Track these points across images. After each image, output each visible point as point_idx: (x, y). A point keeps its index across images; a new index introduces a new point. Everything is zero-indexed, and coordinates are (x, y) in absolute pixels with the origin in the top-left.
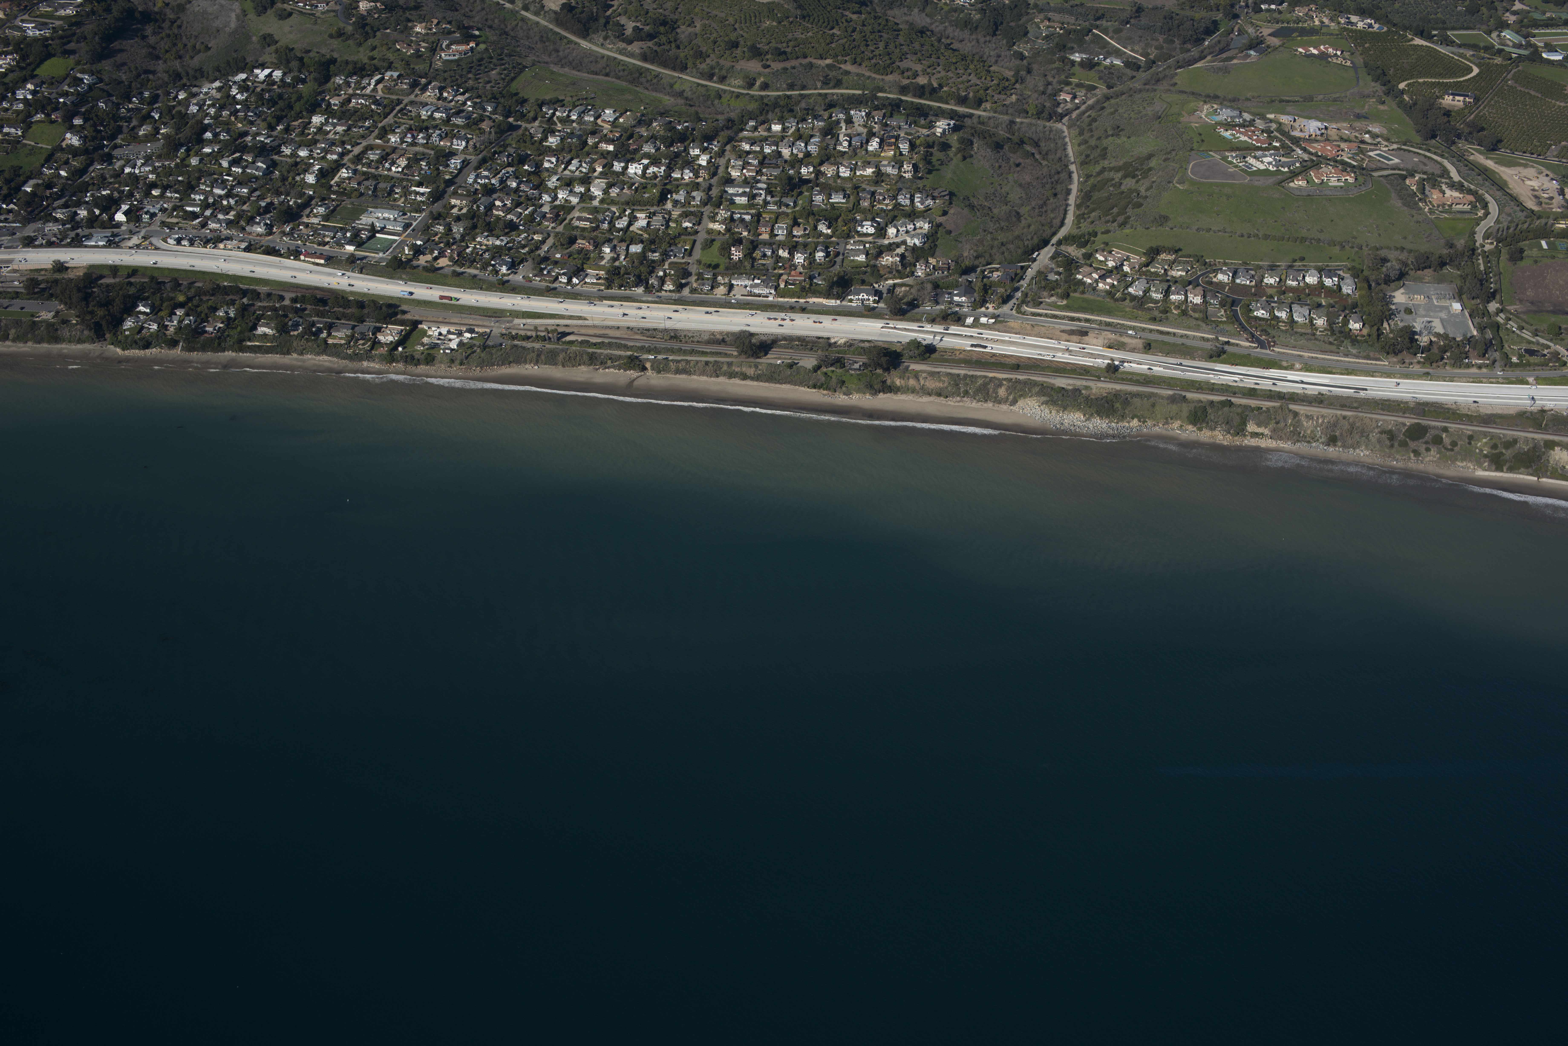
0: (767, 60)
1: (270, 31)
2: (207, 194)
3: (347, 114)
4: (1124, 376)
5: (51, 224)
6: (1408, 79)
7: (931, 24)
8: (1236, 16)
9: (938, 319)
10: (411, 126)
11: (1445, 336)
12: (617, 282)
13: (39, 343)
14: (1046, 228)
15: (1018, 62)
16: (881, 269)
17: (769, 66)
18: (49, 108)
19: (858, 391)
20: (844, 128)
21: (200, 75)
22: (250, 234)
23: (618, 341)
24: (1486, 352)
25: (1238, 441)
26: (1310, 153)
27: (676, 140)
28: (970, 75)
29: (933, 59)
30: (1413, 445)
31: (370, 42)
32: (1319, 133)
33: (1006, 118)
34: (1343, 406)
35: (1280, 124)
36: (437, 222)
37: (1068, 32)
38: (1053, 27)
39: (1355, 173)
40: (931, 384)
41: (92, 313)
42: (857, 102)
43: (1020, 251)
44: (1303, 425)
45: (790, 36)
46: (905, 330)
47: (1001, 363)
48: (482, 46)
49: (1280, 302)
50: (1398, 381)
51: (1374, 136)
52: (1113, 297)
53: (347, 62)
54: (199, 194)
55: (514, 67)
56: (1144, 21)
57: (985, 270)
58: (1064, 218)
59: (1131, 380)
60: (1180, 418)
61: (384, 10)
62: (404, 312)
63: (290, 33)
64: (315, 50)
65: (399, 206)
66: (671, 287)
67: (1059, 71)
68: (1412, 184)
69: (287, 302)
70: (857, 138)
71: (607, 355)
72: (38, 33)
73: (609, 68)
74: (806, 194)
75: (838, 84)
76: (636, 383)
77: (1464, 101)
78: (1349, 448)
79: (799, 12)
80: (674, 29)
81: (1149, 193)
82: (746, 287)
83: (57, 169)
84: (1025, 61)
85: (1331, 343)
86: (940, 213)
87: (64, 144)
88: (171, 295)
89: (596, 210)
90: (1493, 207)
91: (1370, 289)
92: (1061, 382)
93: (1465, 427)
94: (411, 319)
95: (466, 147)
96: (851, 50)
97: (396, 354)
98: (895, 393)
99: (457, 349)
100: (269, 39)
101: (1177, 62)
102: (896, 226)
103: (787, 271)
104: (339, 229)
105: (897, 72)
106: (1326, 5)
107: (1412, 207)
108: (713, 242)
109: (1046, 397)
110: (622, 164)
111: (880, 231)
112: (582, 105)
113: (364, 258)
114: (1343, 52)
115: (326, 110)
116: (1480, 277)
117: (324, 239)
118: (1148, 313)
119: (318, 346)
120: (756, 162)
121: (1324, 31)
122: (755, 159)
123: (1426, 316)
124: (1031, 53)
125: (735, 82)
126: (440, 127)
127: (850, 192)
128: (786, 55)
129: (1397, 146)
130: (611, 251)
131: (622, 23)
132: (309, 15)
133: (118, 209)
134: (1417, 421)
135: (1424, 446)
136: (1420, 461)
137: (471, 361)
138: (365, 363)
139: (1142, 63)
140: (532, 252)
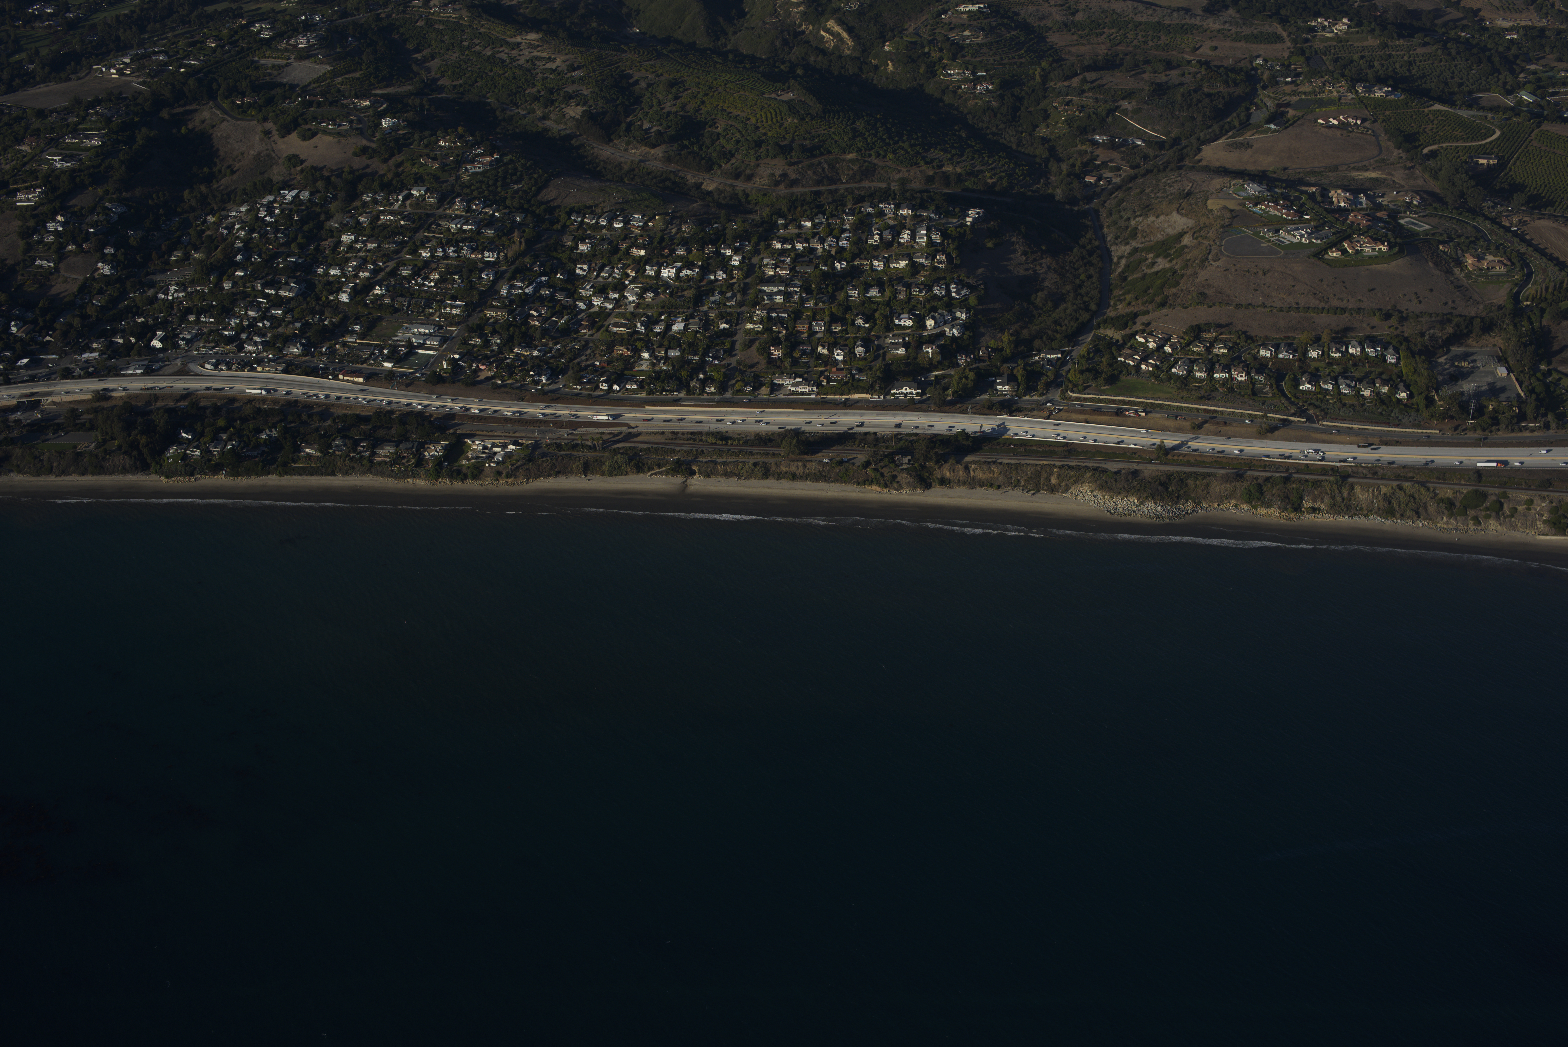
1: (295, 151)
2: (242, 318)
3: (377, 231)
4: (1176, 458)
6: (1431, 145)
9: (983, 410)
10: (441, 240)
12: (659, 386)
14: (1083, 311)
16: (922, 361)
17: (794, 163)
18: (80, 238)
19: (909, 486)
20: (874, 221)
21: (229, 198)
22: (287, 355)
23: (664, 446)
24: (1537, 414)
25: (1295, 518)
27: (708, 242)
30: (1472, 512)
31: (395, 158)
36: (473, 334)
37: (1088, 115)
38: (1071, 111)
39: (1388, 241)
40: (982, 475)
42: (885, 194)
43: (1059, 336)
44: (1359, 498)
45: (813, 133)
46: (952, 421)
47: (1048, 450)
48: (507, 157)
49: (1325, 375)
52: (1157, 378)
54: (234, 317)
55: (540, 176)
59: (1182, 461)
60: (1235, 497)
61: (407, 126)
62: (447, 427)
63: (316, 152)
65: (434, 320)
66: (714, 390)
67: (1081, 153)
69: (329, 422)
70: (888, 231)
71: (654, 461)
73: (634, 172)
74: (842, 289)
77: (1488, 164)
78: (1407, 520)
81: (1184, 272)
82: (788, 385)
83: (90, 299)
84: (1046, 146)
85: (1380, 414)
86: (977, 302)
87: (96, 274)
88: (213, 420)
89: (631, 315)
91: (1414, 357)
92: (1112, 467)
93: (1523, 492)
94: (454, 433)
95: (498, 258)
96: (874, 143)
97: (442, 469)
98: (946, 485)
99: (503, 462)
100: (294, 160)
101: (1199, 139)
102: (933, 318)
103: (828, 368)
104: (376, 346)
105: (922, 163)
106: (1343, 76)
107: (1449, 272)
108: (751, 342)
109: (1098, 482)
110: (655, 268)
111: (918, 323)
112: (610, 211)
113: (402, 375)
114: (1364, 120)
115: (356, 227)
116: (1524, 339)
117: (361, 357)
118: (1194, 393)
119: (362, 465)
120: (788, 260)
121: (1343, 101)
122: (788, 257)
123: (1472, 381)
124: (1052, 137)
125: (761, 181)
126: (471, 240)
127: (886, 286)
128: (810, 152)
129: (1427, 212)
130: (650, 356)
131: (644, 127)
132: (333, 134)
133: (154, 336)
134: (1475, 488)
135: (1483, 513)
136: (1479, 528)
137: (518, 474)
138: (410, 480)
139: (1164, 142)
140: (571, 360)
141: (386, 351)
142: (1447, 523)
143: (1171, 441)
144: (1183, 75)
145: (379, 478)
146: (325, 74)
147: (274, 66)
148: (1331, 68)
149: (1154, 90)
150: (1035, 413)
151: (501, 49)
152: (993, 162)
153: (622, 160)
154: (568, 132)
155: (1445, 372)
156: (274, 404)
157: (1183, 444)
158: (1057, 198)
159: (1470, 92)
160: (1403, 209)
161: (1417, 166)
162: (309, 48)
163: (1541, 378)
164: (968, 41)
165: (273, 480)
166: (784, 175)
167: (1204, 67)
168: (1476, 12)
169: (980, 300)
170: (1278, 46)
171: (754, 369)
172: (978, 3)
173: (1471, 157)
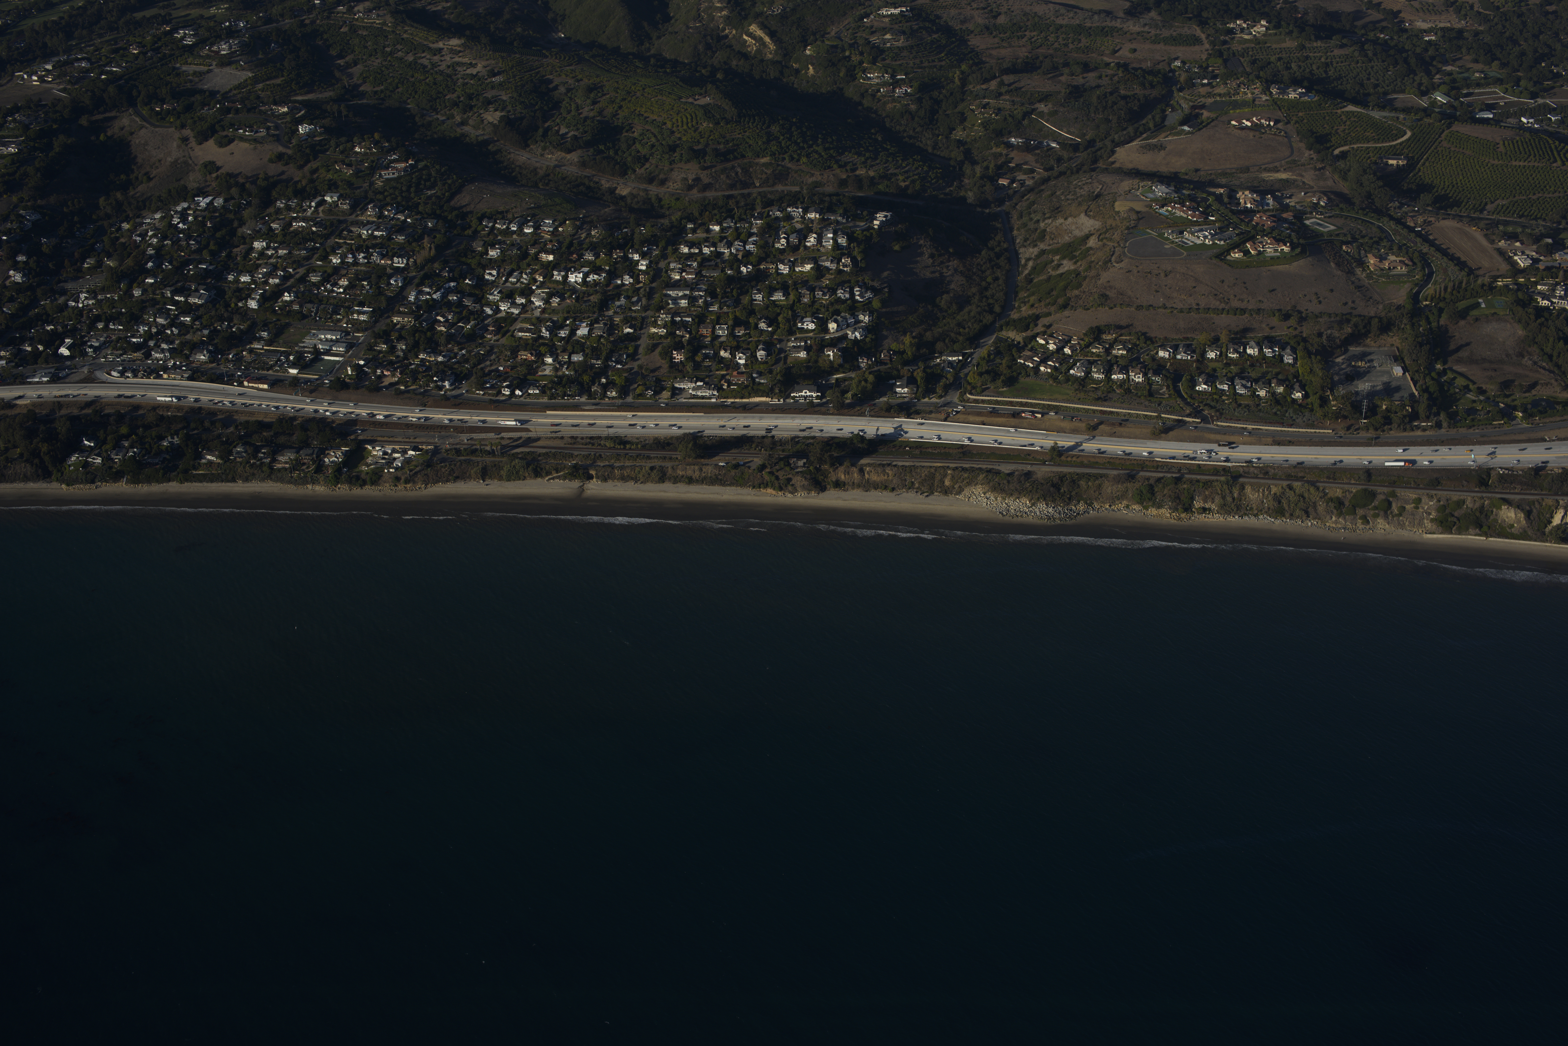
0: (705, 161)
1: (212, 158)
2: (151, 325)
3: (289, 237)
4: (1069, 459)
6: (1342, 146)
9: (882, 412)
10: (351, 246)
12: (560, 391)
16: (823, 365)
17: (707, 168)
19: (804, 489)
20: (782, 225)
21: (144, 205)
22: (193, 362)
23: (562, 451)
24: (1429, 413)
25: (1185, 519)
27: (615, 247)
29: (871, 152)
30: (1360, 511)
31: (311, 164)
34: (1289, 477)
36: (379, 340)
37: (1005, 118)
38: (988, 114)
40: (877, 477)
42: (794, 198)
43: (961, 339)
44: (1249, 498)
45: (728, 137)
47: (946, 453)
48: (421, 163)
49: (1222, 376)
52: (1056, 380)
54: (143, 325)
55: (454, 182)
59: (1075, 462)
60: (1126, 498)
61: (323, 132)
62: (350, 433)
63: (232, 159)
65: (342, 326)
66: (615, 394)
67: (996, 156)
68: (1349, 249)
69: (231, 429)
70: (795, 235)
71: (552, 465)
73: (549, 177)
74: (747, 293)
76: (578, 496)
77: (1397, 165)
78: (1297, 519)
81: (1087, 273)
82: (689, 389)
84: (962, 148)
85: (1274, 414)
86: (880, 305)
87: (7, 281)
88: (116, 427)
89: (537, 320)
91: (1310, 357)
92: (1006, 468)
93: (1412, 490)
94: (355, 439)
95: (407, 264)
96: (788, 147)
97: (341, 475)
98: (840, 488)
99: (402, 468)
100: (211, 167)
101: (1113, 141)
102: (836, 321)
103: (730, 371)
104: (282, 353)
105: (835, 166)
106: (1258, 77)
107: (1351, 272)
108: (654, 347)
109: (991, 484)
110: (563, 273)
111: (821, 326)
112: (521, 216)
113: (307, 381)
114: (1277, 122)
115: (268, 234)
116: (1420, 339)
117: (268, 364)
118: (1091, 394)
119: (263, 472)
120: (695, 264)
121: (1257, 103)
122: (695, 261)
123: (1368, 381)
124: (968, 140)
125: (674, 186)
126: (381, 246)
127: (790, 289)
128: (724, 156)
129: (1333, 213)
130: (554, 361)
131: (561, 133)
132: (250, 140)
133: (62, 343)
134: (1364, 487)
135: (1372, 512)
136: (1368, 527)
137: (416, 479)
138: (310, 487)
139: (1079, 144)
140: (475, 365)
141: (291, 358)
142: (1336, 522)
143: (1065, 442)
144: (1100, 77)
145: (279, 484)
146: (246, 80)
147: (195, 73)
148: (1248, 70)
149: (1070, 93)
150: (933, 415)
151: (423, 55)
152: (907, 165)
153: (538, 165)
154: (486, 137)
155: (1341, 372)
156: (178, 411)
157: (1078, 445)
158: (969, 201)
159: (1386, 94)
160: (1309, 210)
161: (1328, 168)
162: (231, 54)
163: (1436, 377)
164: (888, 45)
165: (173, 487)
166: (697, 180)
167: (1121, 69)
168: (1396, 14)
169: (884, 303)
170: (1197, 48)
171: (657, 373)
172: (900, 6)
173: (1381, 158)
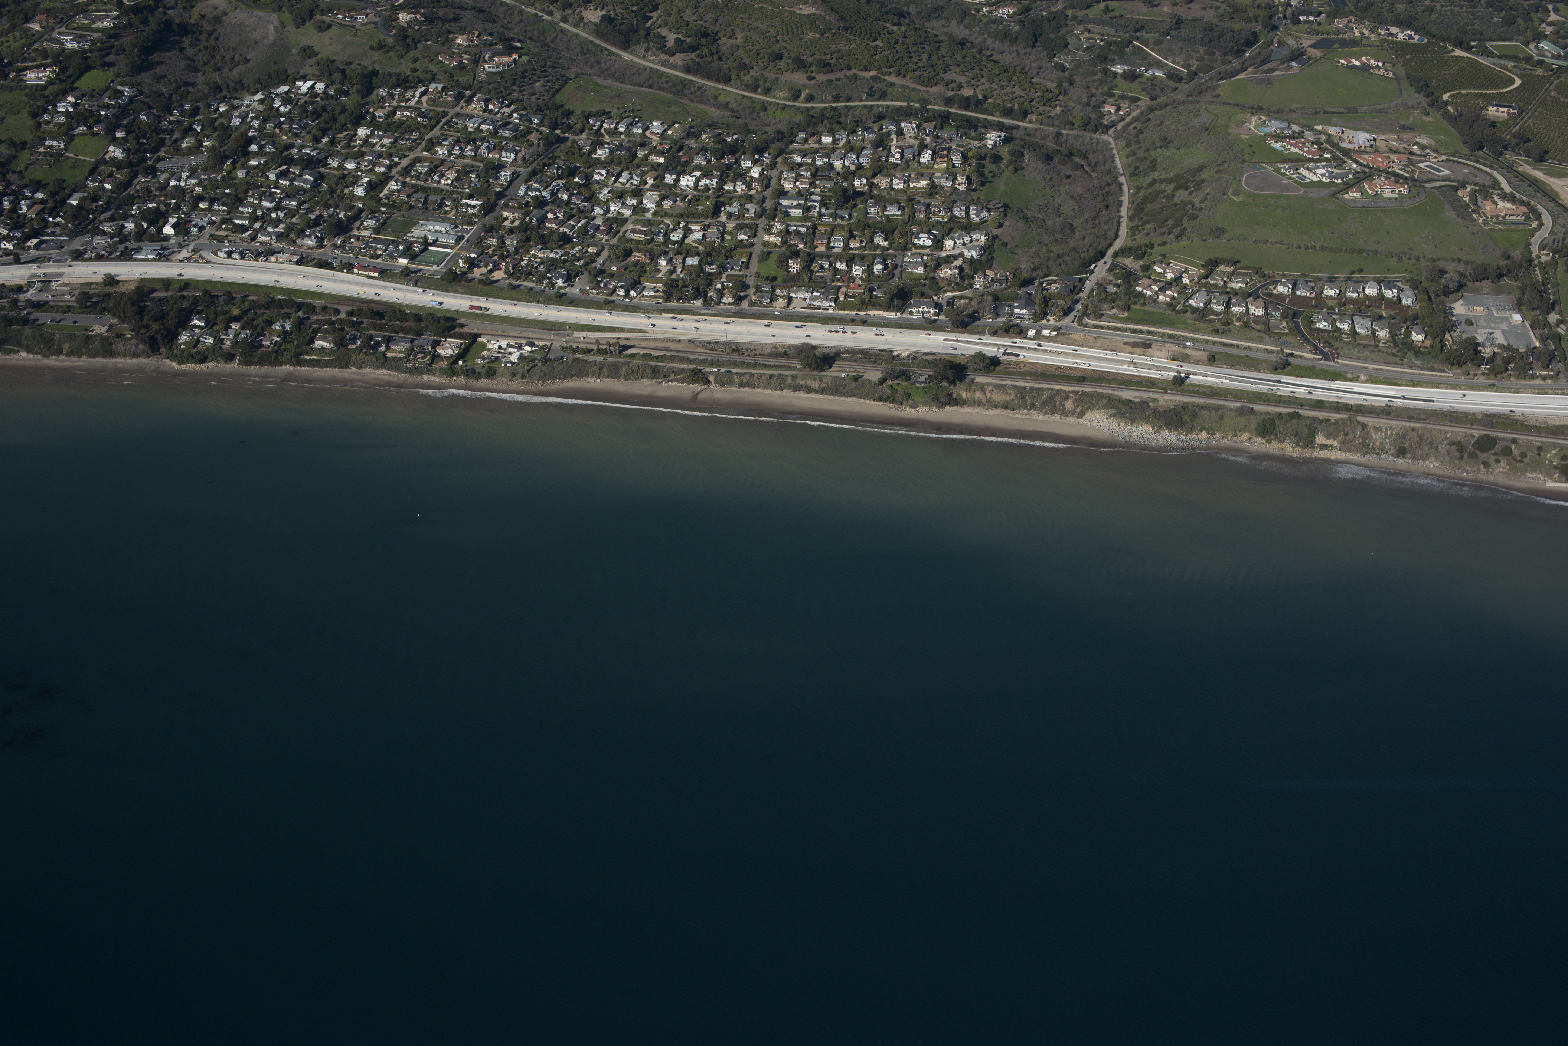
0: (812, 72)
1: (310, 43)
2: (255, 207)
3: (393, 126)
4: (1191, 389)
5: (99, 238)
6: (1451, 91)
7: (970, 36)
8: (1275, 28)
9: (1000, 332)
10: (458, 138)
11: (1508, 348)
12: (675, 294)
13: (94, 357)
14: (1101, 240)
15: (1060, 74)
16: (939, 281)
17: (814, 78)
18: (91, 121)
19: (925, 404)
20: (895, 140)
21: (240, 87)
22: (301, 247)
23: (680, 354)
24: (1550, 363)
25: (1307, 453)
26: (1362, 165)
27: (727, 152)
28: (1014, 86)
29: (976, 71)
30: (1482, 456)
31: (411, 54)
32: (1368, 144)
33: (1052, 130)
34: (1411, 418)
35: (1329, 135)
36: (490, 234)
37: (1109, 44)
38: (1093, 39)
39: (1408, 184)
40: (998, 397)
41: (147, 327)
42: (907, 114)
43: (1077, 264)
44: (1372, 437)
45: (833, 48)
46: (968, 342)
47: (1066, 376)
48: (525, 58)
49: (1341, 315)
50: (1464, 392)
51: (1423, 147)
52: (1174, 310)
53: (390, 75)
54: (247, 207)
55: (558, 79)
56: (1184, 32)
57: (1043, 283)
58: (1118, 230)
59: (1197, 392)
60: (1249, 431)
61: (424, 22)
62: (462, 326)
63: (331, 44)
64: (357, 62)
65: (450, 218)
66: (730, 300)
67: (1101, 82)
68: (1464, 195)
69: (343, 316)
70: (910, 150)
71: (670, 368)
72: (76, 45)
73: (652, 80)
74: (860, 206)
75: (883, 96)
76: (700, 396)
77: (1508, 113)
78: (1418, 460)
79: (841, 24)
80: (715, 41)
81: (1204, 205)
82: (805, 299)
83: (101, 182)
84: (1067, 73)
85: (1394, 355)
86: (996, 225)
87: (107, 157)
88: (226, 308)
89: (649, 223)
90: (1547, 218)
91: (1430, 301)
92: (1127, 395)
93: (1533, 438)
94: (470, 332)
95: (515, 159)
96: (894, 62)
97: (456, 367)
98: (961, 405)
99: (518, 363)
100: (309, 51)
101: (1217, 74)
102: (952, 239)
103: (846, 283)
104: (391, 242)
106: (1364, 17)
107: (1466, 218)
108: (769, 255)
109: (1113, 410)
110: (674, 177)
111: (937, 243)
112: (630, 117)
113: (417, 271)
114: (1385, 63)
115: (372, 122)
117: (376, 252)
118: (1211, 325)
119: (377, 360)
120: (808, 175)
121: (1365, 42)
122: (807, 172)
124: (1073, 65)
125: (780, 94)
126: (488, 140)
127: (905, 205)
128: (830, 67)
129: (1446, 157)
130: (668, 264)
131: (662, 35)
132: (348, 26)
133: (166, 222)
134: (1486, 432)
135: (1493, 457)
136: (1489, 471)
137: (534, 375)
138: (425, 377)
139: (1184, 74)
140: (588, 264)
141: (401, 247)
145: (393, 373)
148: (1352, 9)
149: (1173, 23)
160: (1421, 153)
163: (1554, 327)
165: (286, 370)
